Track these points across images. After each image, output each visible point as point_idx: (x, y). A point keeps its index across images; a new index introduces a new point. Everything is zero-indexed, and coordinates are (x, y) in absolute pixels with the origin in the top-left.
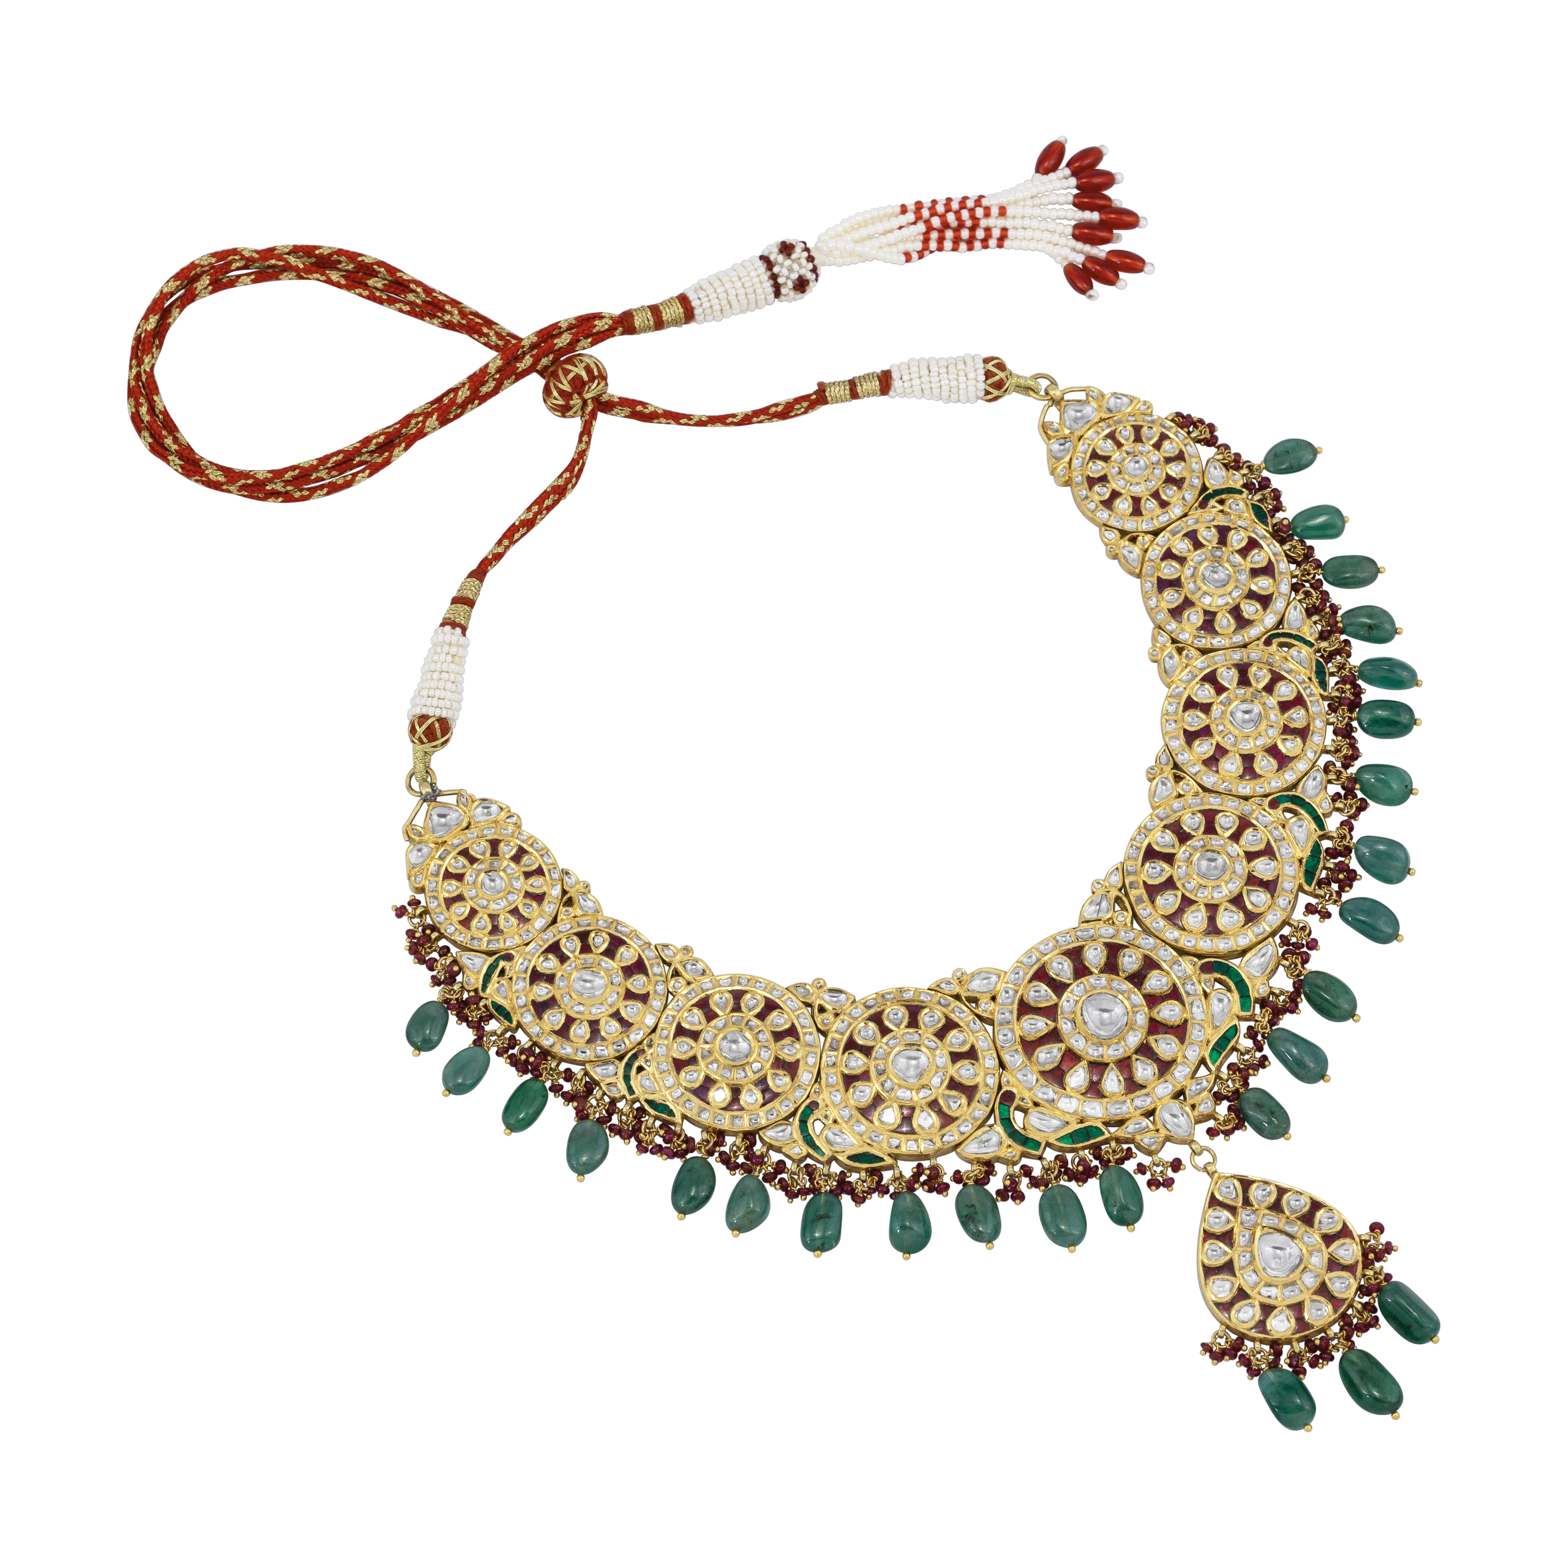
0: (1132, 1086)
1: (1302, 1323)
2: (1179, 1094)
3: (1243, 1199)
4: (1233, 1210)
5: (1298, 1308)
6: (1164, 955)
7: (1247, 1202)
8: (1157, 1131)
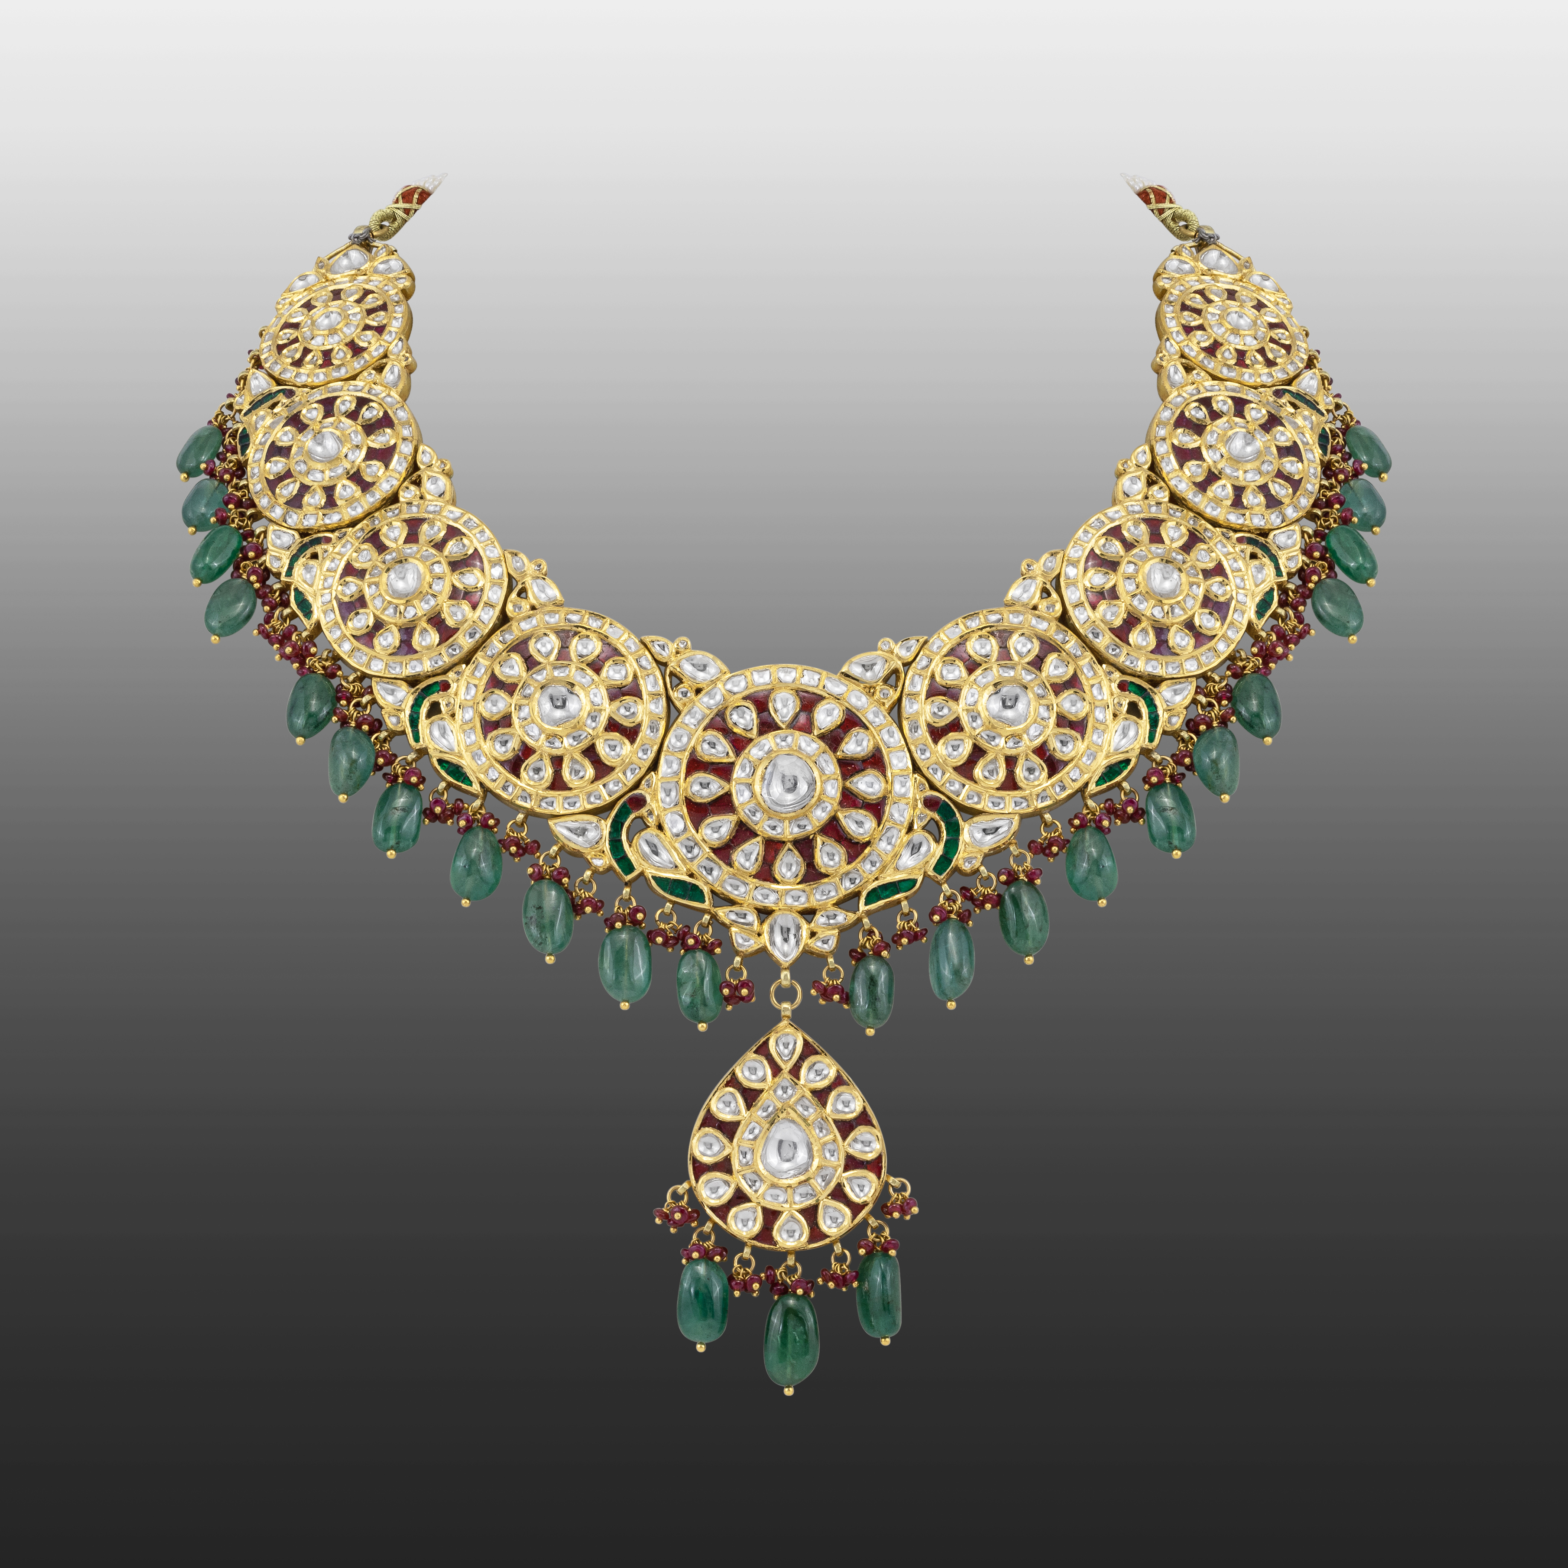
0: (765, 873)
1: (766, 1234)
2: (809, 914)
3: (795, 1065)
4: (776, 1070)
5: (771, 1216)
6: (898, 762)
7: (795, 1072)
8: (759, 935)
